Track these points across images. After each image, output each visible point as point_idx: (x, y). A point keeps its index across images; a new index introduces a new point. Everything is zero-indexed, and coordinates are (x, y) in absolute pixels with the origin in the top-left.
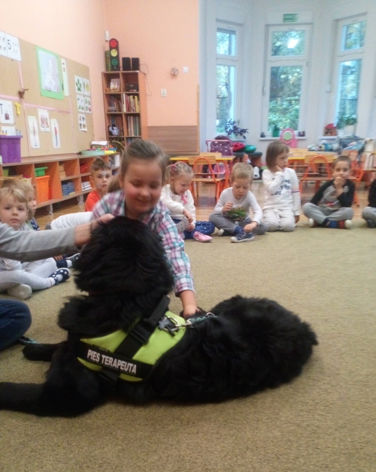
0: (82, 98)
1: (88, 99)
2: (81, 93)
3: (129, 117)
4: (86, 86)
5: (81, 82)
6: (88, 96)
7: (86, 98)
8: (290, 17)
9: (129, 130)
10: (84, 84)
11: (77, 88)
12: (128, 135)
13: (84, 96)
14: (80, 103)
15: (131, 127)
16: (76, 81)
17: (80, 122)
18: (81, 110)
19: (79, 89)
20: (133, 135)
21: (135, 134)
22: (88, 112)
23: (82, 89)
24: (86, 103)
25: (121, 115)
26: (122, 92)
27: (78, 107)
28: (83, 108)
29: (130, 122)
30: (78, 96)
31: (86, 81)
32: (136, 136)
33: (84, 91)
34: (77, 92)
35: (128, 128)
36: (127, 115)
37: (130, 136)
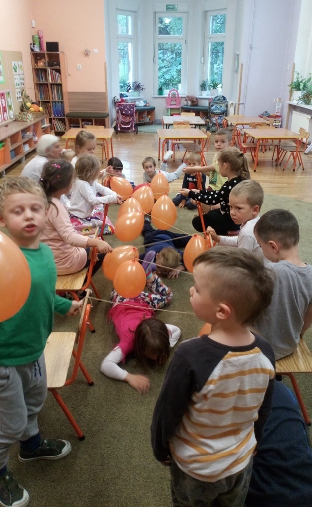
0: (17, 77)
1: (22, 76)
2: (17, 73)
3: (53, 86)
4: (21, 67)
5: (17, 65)
6: (22, 74)
7: (20, 76)
8: (171, 7)
9: (53, 95)
10: (19, 66)
11: (14, 71)
12: (53, 98)
13: (19, 75)
14: (17, 81)
15: (55, 93)
16: (13, 65)
17: (17, 95)
18: (18, 86)
19: (16, 71)
20: (57, 99)
21: (59, 98)
22: (23, 86)
23: (17, 70)
24: (21, 79)
25: (47, 84)
26: (47, 68)
27: (15, 84)
28: (19, 85)
29: (54, 89)
30: (15, 77)
31: (20, 63)
32: (59, 100)
33: (19, 71)
34: (14, 73)
35: (52, 94)
36: (51, 85)
37: (54, 100)
